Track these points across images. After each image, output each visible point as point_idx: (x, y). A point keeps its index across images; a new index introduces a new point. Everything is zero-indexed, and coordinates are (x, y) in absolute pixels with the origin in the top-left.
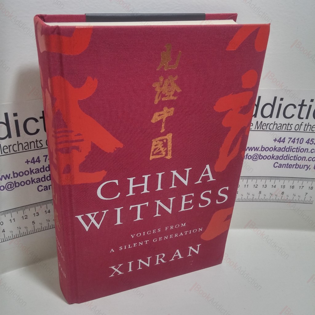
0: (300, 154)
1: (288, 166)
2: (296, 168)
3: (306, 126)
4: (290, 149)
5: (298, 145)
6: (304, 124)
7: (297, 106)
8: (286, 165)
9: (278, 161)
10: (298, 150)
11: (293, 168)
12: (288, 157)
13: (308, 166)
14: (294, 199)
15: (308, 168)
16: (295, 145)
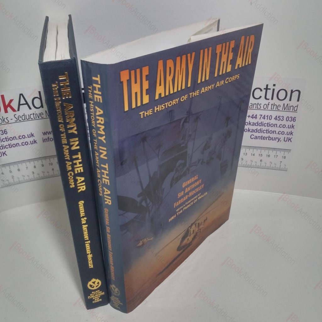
0: (270, 129)
1: (262, 138)
2: (269, 139)
3: (273, 106)
4: (262, 124)
5: (268, 121)
6: (270, 104)
7: (263, 89)
8: (261, 137)
9: (254, 133)
10: (269, 125)
11: (266, 139)
12: (261, 131)
13: (279, 139)
14: (271, 166)
15: (279, 140)
16: (266, 121)
